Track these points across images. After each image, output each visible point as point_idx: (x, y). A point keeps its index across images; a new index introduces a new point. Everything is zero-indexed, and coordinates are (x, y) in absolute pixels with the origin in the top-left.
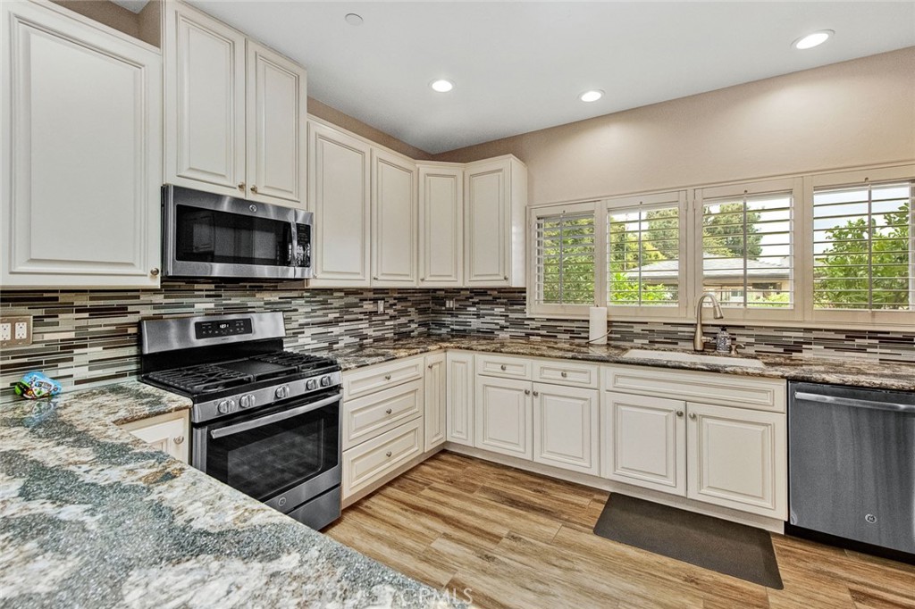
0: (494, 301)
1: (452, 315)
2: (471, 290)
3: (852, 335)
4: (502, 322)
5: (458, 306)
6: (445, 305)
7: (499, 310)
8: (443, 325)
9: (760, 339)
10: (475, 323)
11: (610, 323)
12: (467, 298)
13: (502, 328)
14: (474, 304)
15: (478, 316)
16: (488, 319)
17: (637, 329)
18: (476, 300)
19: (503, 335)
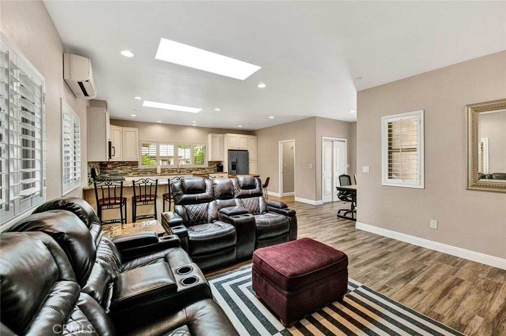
0: (127, 165)
1: (110, 170)
2: (119, 162)
3: (198, 168)
4: (130, 171)
5: (113, 166)
6: (107, 166)
7: (128, 167)
8: (107, 173)
9: (187, 170)
10: (120, 172)
11: (161, 169)
12: (117, 164)
13: (130, 172)
14: (120, 166)
15: (121, 169)
16: (125, 170)
17: (166, 170)
18: (121, 164)
19: (130, 174)
